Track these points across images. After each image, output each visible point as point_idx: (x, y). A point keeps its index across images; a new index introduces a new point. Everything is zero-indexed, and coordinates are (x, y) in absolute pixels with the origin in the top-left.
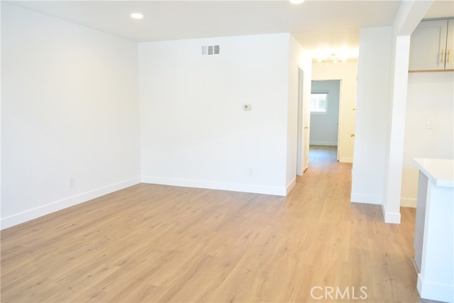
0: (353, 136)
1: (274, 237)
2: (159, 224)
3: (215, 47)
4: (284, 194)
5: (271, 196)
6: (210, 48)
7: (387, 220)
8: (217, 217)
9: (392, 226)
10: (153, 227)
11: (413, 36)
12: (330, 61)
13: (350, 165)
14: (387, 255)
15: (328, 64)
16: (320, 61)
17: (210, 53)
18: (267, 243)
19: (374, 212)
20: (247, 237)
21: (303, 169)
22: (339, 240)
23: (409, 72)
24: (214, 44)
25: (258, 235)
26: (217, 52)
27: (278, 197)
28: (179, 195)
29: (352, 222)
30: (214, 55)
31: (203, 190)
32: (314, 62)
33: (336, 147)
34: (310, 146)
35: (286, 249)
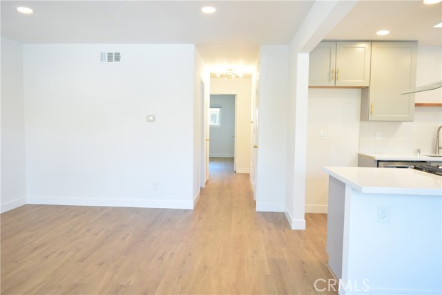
0: (256, 147)
1: (190, 255)
2: (54, 252)
3: (116, 54)
4: (192, 207)
5: (177, 210)
6: (110, 55)
7: (294, 227)
8: (124, 238)
9: (299, 232)
10: (47, 257)
11: (312, 54)
12: (229, 77)
13: (247, 175)
14: (303, 263)
15: (226, 79)
16: (218, 75)
17: (110, 59)
18: (184, 263)
19: (279, 220)
20: (161, 258)
21: (205, 181)
22: (255, 252)
23: (309, 87)
24: (114, 51)
25: (172, 254)
26: (118, 59)
27: (186, 211)
28: (75, 216)
29: (263, 232)
30: (114, 63)
31: (102, 208)
32: (213, 76)
33: (232, 159)
34: (210, 158)
35: (206, 268)
